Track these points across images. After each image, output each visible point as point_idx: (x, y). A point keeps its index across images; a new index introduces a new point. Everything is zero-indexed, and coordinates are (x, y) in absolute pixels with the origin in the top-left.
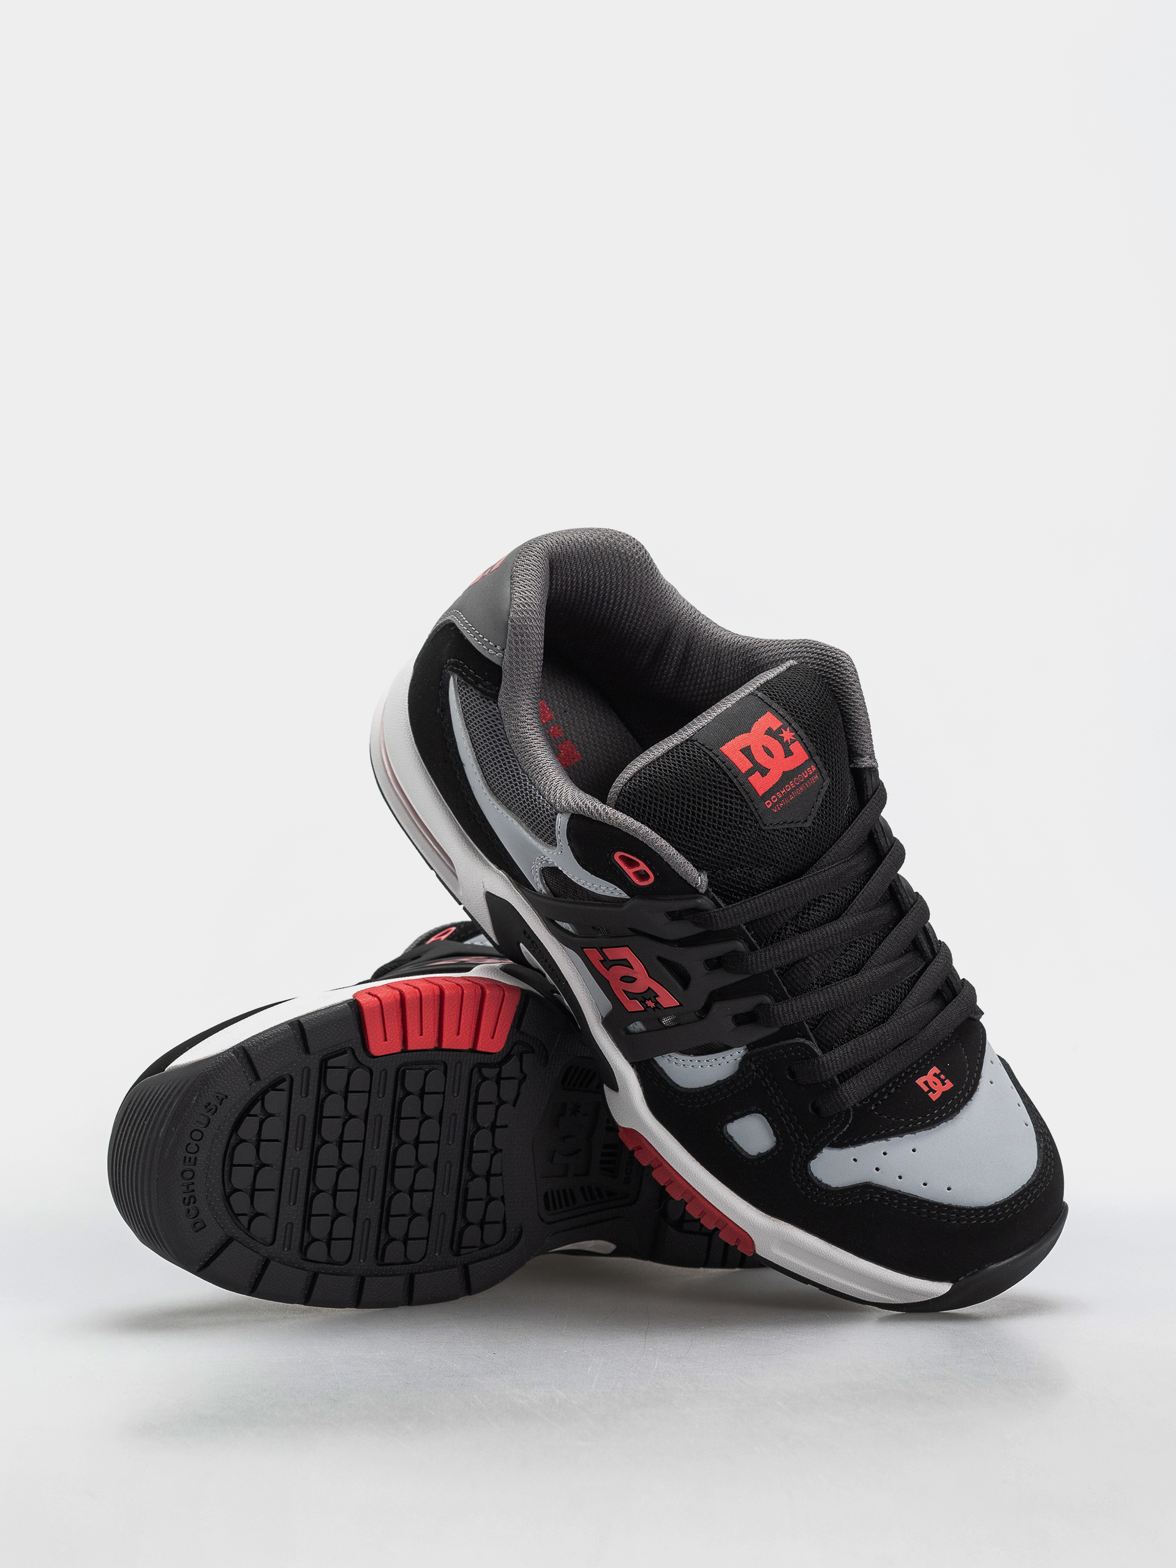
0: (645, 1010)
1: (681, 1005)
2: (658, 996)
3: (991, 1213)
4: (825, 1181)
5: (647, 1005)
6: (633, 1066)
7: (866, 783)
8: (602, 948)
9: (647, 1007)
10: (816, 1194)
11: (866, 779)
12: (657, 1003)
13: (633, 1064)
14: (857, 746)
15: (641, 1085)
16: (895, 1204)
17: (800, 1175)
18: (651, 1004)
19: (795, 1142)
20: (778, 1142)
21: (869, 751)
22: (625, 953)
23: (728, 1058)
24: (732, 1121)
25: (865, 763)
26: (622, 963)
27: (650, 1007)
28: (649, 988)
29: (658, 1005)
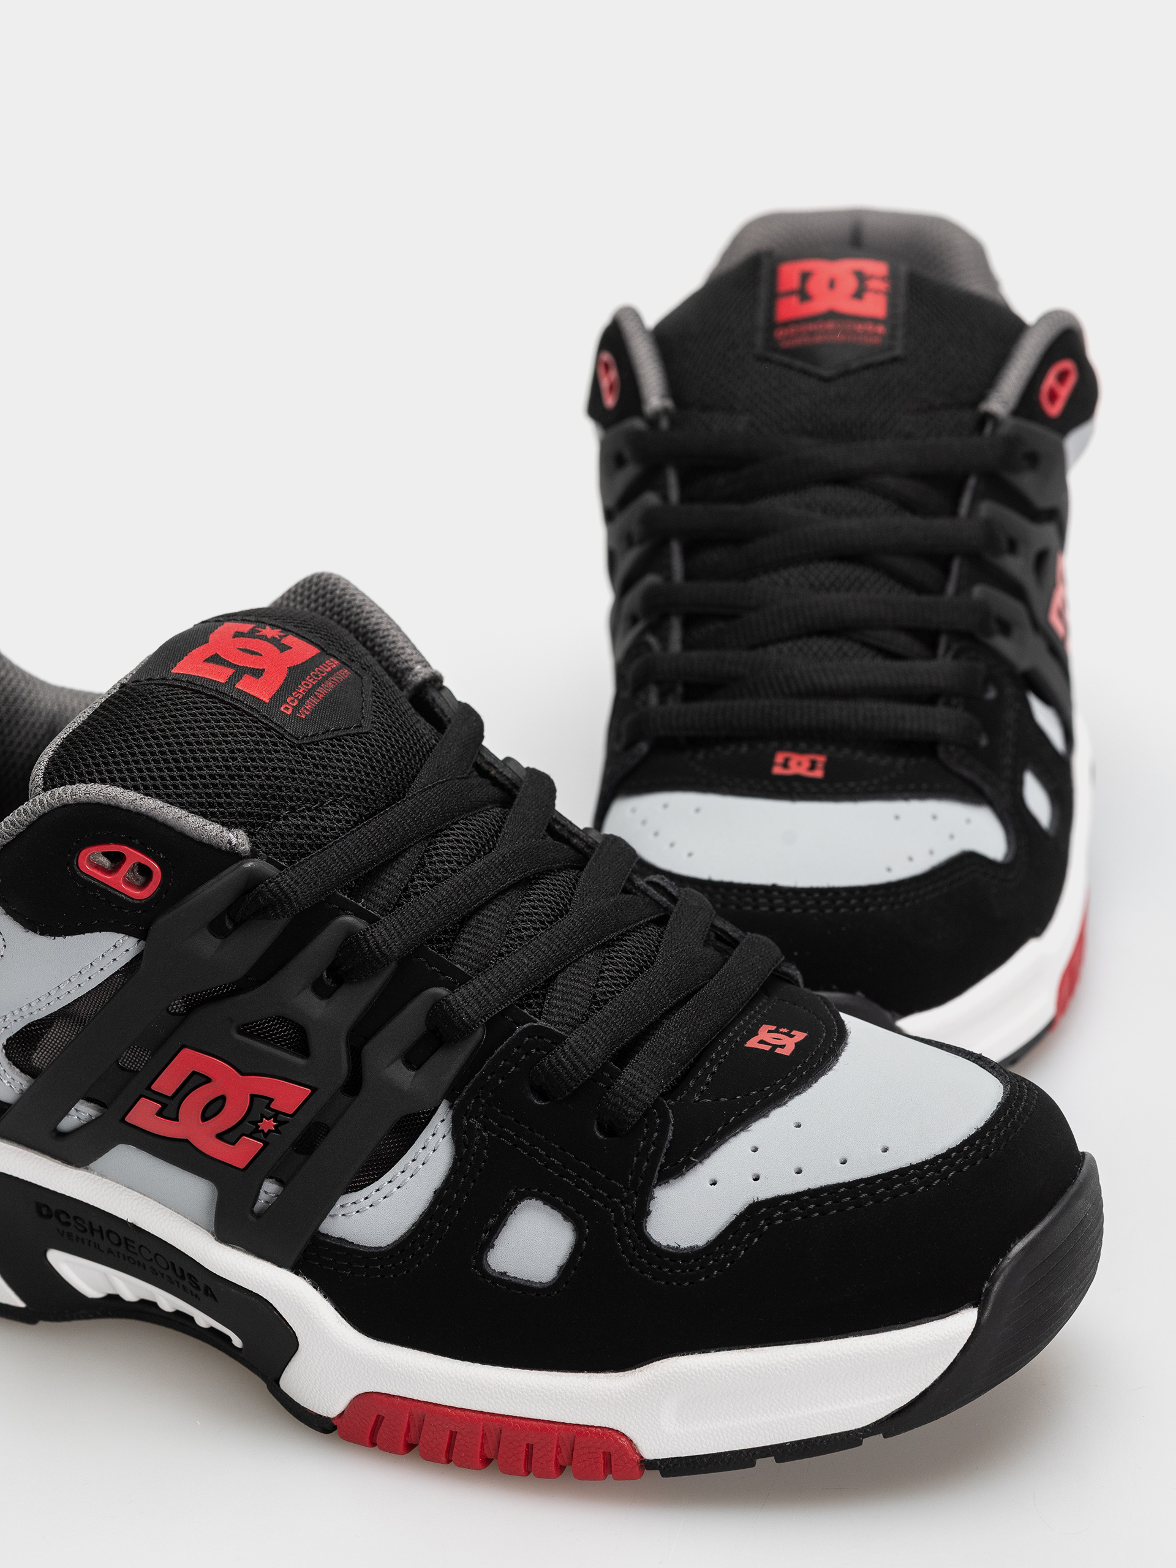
0: (266, 1144)
1: (314, 1090)
2: (271, 1100)
3: (969, 1151)
4: (684, 1245)
5: (262, 1131)
6: (297, 1273)
7: (438, 706)
8: (149, 1088)
9: (266, 1135)
10: (683, 1271)
11: (434, 700)
12: (276, 1114)
13: (296, 1269)
14: (396, 660)
15: (325, 1297)
16: (813, 1211)
17: (640, 1257)
18: (268, 1125)
19: (605, 1206)
20: (578, 1229)
21: (415, 657)
22: (188, 1061)
23: (432, 1142)
24: (489, 1244)
25: (420, 673)
26: (190, 1085)
27: (270, 1131)
28: (253, 1097)
29: (281, 1117)
